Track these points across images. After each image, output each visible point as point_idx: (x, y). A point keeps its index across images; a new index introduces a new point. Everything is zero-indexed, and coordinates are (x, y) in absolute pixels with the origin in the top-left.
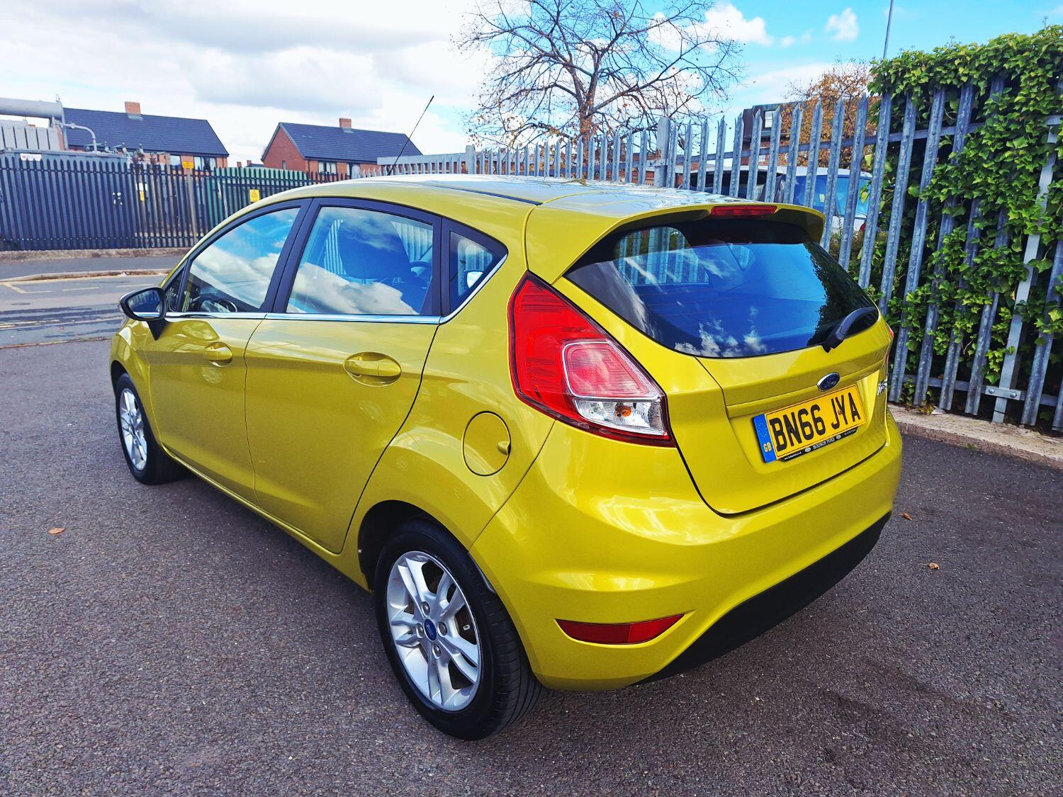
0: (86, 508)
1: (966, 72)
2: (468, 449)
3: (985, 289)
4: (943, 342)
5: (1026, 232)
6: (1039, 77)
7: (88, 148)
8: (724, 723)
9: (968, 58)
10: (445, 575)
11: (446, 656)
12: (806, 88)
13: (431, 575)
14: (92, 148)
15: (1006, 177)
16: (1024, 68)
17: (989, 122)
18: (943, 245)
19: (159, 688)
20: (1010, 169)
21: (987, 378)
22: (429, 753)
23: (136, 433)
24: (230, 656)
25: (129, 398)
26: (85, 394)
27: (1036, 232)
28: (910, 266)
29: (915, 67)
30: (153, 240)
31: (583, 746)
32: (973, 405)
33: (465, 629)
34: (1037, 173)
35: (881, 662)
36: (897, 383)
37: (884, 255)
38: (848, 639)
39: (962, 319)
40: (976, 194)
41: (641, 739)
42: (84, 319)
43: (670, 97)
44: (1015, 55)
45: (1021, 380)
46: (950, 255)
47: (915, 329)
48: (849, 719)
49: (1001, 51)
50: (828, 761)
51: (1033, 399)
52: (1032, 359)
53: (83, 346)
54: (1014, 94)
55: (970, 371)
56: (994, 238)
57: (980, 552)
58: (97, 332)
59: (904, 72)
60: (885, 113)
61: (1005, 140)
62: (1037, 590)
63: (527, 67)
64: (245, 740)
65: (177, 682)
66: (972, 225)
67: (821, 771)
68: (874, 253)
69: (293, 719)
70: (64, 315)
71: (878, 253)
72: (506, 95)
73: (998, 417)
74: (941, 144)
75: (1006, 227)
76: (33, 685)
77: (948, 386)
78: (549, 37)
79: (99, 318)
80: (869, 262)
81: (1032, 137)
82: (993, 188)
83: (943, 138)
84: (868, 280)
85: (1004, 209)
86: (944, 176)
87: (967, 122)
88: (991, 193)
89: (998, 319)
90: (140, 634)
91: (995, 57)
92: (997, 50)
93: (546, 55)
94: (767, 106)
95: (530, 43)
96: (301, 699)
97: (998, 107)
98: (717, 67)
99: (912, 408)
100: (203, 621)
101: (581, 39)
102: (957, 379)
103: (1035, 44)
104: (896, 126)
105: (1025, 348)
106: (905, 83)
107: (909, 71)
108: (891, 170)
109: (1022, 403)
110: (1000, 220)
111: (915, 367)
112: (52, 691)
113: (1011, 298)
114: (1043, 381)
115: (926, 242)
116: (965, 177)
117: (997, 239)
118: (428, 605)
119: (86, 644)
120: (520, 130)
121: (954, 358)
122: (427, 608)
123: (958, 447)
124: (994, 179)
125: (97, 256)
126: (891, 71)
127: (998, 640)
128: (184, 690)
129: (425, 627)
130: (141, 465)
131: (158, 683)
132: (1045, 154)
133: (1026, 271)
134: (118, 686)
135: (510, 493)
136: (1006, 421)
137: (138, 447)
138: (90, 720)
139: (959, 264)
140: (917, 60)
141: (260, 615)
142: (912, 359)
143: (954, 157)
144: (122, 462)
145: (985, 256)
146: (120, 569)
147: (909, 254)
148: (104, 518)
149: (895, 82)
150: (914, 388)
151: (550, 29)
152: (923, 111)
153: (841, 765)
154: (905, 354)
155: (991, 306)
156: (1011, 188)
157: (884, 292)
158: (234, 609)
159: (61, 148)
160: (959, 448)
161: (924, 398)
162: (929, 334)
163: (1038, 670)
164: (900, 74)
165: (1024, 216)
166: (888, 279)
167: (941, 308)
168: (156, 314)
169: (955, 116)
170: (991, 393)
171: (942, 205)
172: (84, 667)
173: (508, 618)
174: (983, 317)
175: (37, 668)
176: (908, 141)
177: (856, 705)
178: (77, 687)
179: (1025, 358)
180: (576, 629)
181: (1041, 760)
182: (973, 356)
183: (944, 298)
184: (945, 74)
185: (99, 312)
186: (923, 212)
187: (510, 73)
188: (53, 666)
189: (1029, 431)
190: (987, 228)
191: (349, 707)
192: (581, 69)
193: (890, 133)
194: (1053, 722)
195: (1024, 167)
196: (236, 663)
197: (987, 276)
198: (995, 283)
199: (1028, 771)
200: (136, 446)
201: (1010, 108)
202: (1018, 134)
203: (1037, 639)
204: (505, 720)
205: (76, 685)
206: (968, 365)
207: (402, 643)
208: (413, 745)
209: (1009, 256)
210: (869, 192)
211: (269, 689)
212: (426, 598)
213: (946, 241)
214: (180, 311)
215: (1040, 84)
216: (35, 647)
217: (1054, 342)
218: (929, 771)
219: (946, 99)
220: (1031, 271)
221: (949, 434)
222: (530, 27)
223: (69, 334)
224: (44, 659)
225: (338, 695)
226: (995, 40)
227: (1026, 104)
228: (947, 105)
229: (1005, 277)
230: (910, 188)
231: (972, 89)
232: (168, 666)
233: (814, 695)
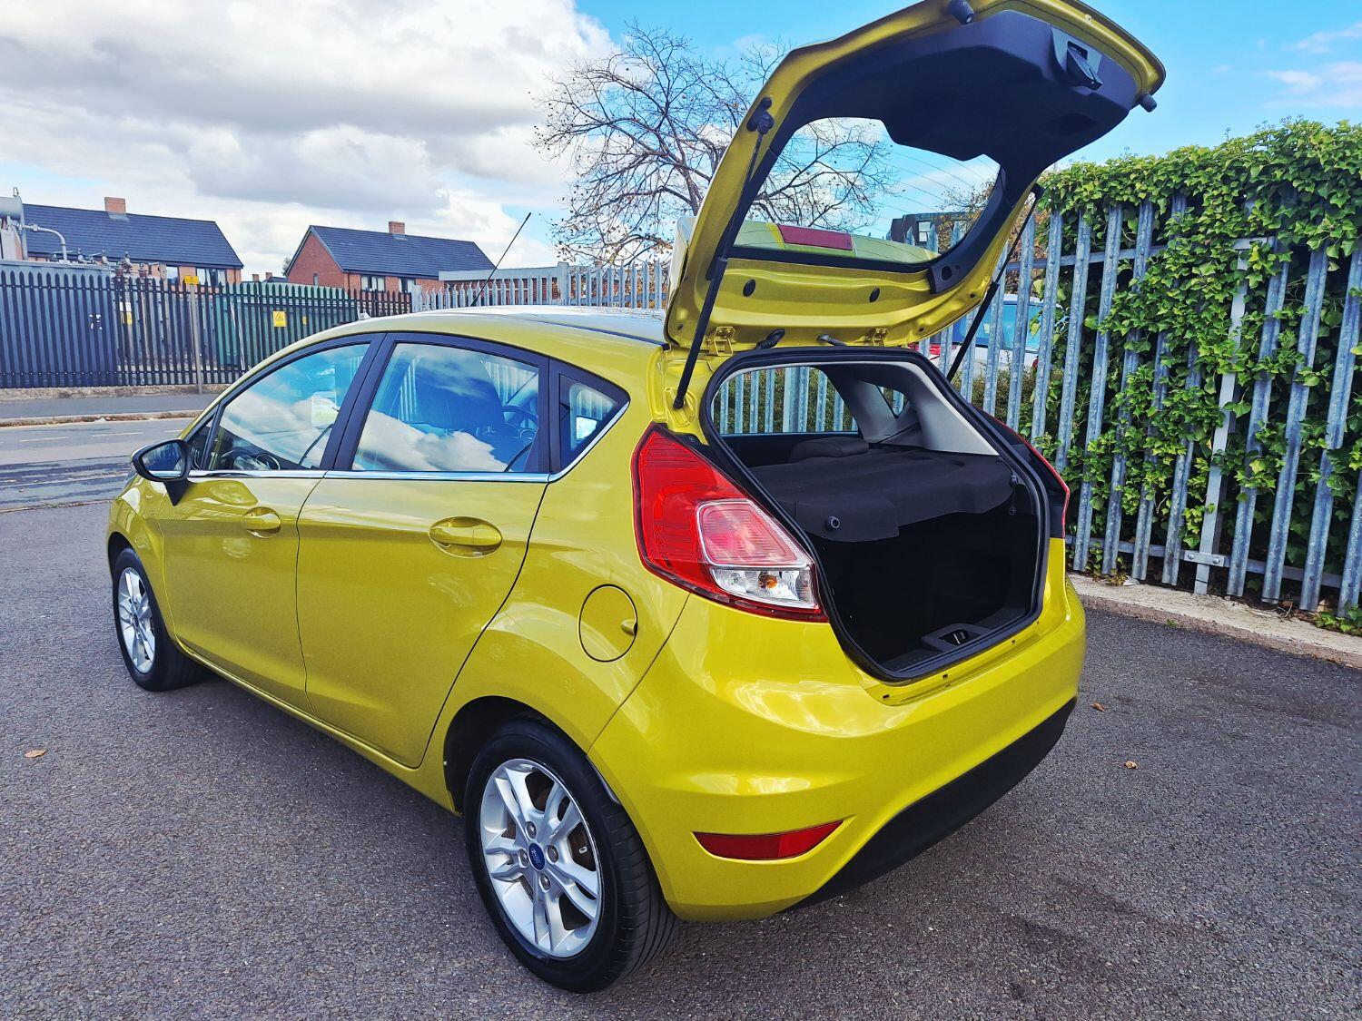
0: (73, 724)
1: (1144, 188)
2: (585, 628)
3: (1177, 436)
4: (1132, 499)
5: (1220, 371)
6: (1223, 196)
7: (55, 256)
8: (892, 959)
9: (1146, 173)
10: (555, 787)
11: (557, 887)
12: (967, 197)
13: (538, 787)
14: (60, 256)
15: (1194, 308)
16: (1207, 186)
17: (1171, 245)
18: (1127, 385)
19: (187, 947)
20: (1198, 299)
21: (1186, 541)
22: (536, 1012)
23: (140, 625)
24: (276, 904)
25: (132, 580)
26: (60, 576)
27: (1230, 371)
28: (1091, 410)
29: (1087, 180)
30: (142, 375)
31: (725, 994)
32: (1170, 573)
33: (581, 852)
34: (1228, 303)
35: (1074, 880)
36: (1082, 548)
37: (1060, 397)
38: (1034, 853)
39: (1153, 472)
40: (1162, 327)
41: (794, 982)
42: (51, 478)
43: (805, 207)
44: (1196, 171)
45: (1224, 543)
46: (1135, 397)
47: (1100, 484)
48: (1038, 949)
49: (1181, 165)
50: (1016, 999)
51: (1239, 566)
52: (1234, 517)
53: (51, 515)
54: (1197, 214)
55: (1166, 532)
56: (1184, 378)
57: (1184, 747)
58: (70, 495)
59: (1074, 187)
60: (1055, 232)
61: (1190, 266)
62: (1250, 789)
63: (630, 168)
64: (303, 1006)
65: (209, 939)
66: (1159, 363)
67: (1007, 1009)
68: (1048, 395)
69: (362, 979)
70: (24, 473)
71: (1052, 394)
72: (605, 200)
73: (1200, 587)
74: (1120, 269)
75: (1197, 364)
76: (18, 951)
77: (1141, 551)
78: (656, 131)
79: (71, 477)
80: (1043, 405)
81: (1220, 263)
82: (1180, 320)
83: (1122, 262)
84: (1043, 426)
85: (1194, 344)
86: (1125, 305)
87: (1147, 245)
88: (1178, 326)
89: (1194, 472)
90: (156, 880)
91: (1175, 172)
92: (1176, 164)
93: (653, 153)
94: (920, 215)
95: (633, 139)
96: (371, 953)
97: (1181, 228)
98: (859, 172)
99: (1101, 578)
100: (239, 861)
101: (694, 135)
102: (1151, 543)
103: (1219, 158)
104: (1069, 248)
105: (1226, 505)
106: (1076, 198)
107: (1080, 185)
108: (1064, 298)
109: (1226, 570)
110: (1190, 356)
111: (1101, 530)
112: (45, 958)
113: (1207, 447)
114: (1248, 544)
115: (1108, 382)
116: (1148, 307)
117: (1188, 379)
118: (533, 826)
119: (86, 896)
120: (622, 243)
121: (1146, 518)
122: (533, 829)
123: (1155, 624)
124: (1181, 309)
125: (66, 395)
126: (1059, 186)
127: (1206, 849)
128: (219, 948)
129: (530, 853)
130: (145, 667)
131: (185, 941)
132: (1235, 281)
133: (1222, 415)
134: (132, 947)
135: (640, 677)
136: (1210, 592)
137: (142, 643)
138: (97, 992)
139: (1147, 407)
140: (1089, 173)
141: (312, 852)
142: (1098, 520)
143: (1135, 285)
144: (120, 663)
145: (1176, 399)
146: (124, 800)
147: (1089, 395)
148: (99, 735)
149: (1065, 198)
150: (1102, 554)
151: (658, 124)
152: (1098, 231)
153: (1030, 1001)
154: (1090, 514)
155: (1186, 457)
156: (1200, 320)
157: (1062, 441)
158: (278, 845)
159: (18, 258)
160: (1157, 625)
161: (1114, 566)
162: (1117, 490)
163: (1252, 882)
164: (1070, 188)
165: (1216, 352)
166: (1066, 426)
167: (1128, 459)
168: (176, 473)
169: (1134, 237)
170: (1190, 558)
171: (1124, 339)
172: (85, 924)
173: (635, 834)
174: (1177, 470)
175: (22, 929)
176: (1082, 265)
177: (1046, 931)
178: (76, 951)
179: (1227, 516)
180: (717, 843)
181: (1257, 986)
182: (1168, 515)
183: (1132, 448)
184: (1121, 190)
185: (70, 470)
186: (1103, 347)
187: (609, 173)
188: (42, 926)
189: (1236, 603)
190: (1175, 366)
191: (433, 961)
192: (696, 172)
193: (1062, 255)
194: (1271, 941)
195: (1213, 297)
196: (284, 913)
197: (1179, 421)
198: (1188, 429)
199: (1243, 999)
200: (139, 641)
201: (1194, 230)
202: (1205, 259)
203: (1251, 846)
204: (631, 964)
205: (75, 948)
206: (1162, 526)
207: (500, 877)
208: (515, 1003)
209: (1202, 398)
210: (1040, 324)
211: (329, 942)
212: (531, 817)
213: (1130, 380)
214: (206, 469)
215: (1225, 204)
216: (17, 902)
217: (1258, 498)
218: (1131, 1003)
219: (1123, 216)
220: (1228, 416)
221: (1145, 609)
222: (633, 120)
223: (30, 499)
224: (31, 917)
225: (417, 947)
226: (1174, 153)
227: (1210, 225)
228: (1125, 225)
229: (1200, 423)
230: (1087, 320)
231: (1151, 208)
232: (196, 920)
233: (996, 922)
